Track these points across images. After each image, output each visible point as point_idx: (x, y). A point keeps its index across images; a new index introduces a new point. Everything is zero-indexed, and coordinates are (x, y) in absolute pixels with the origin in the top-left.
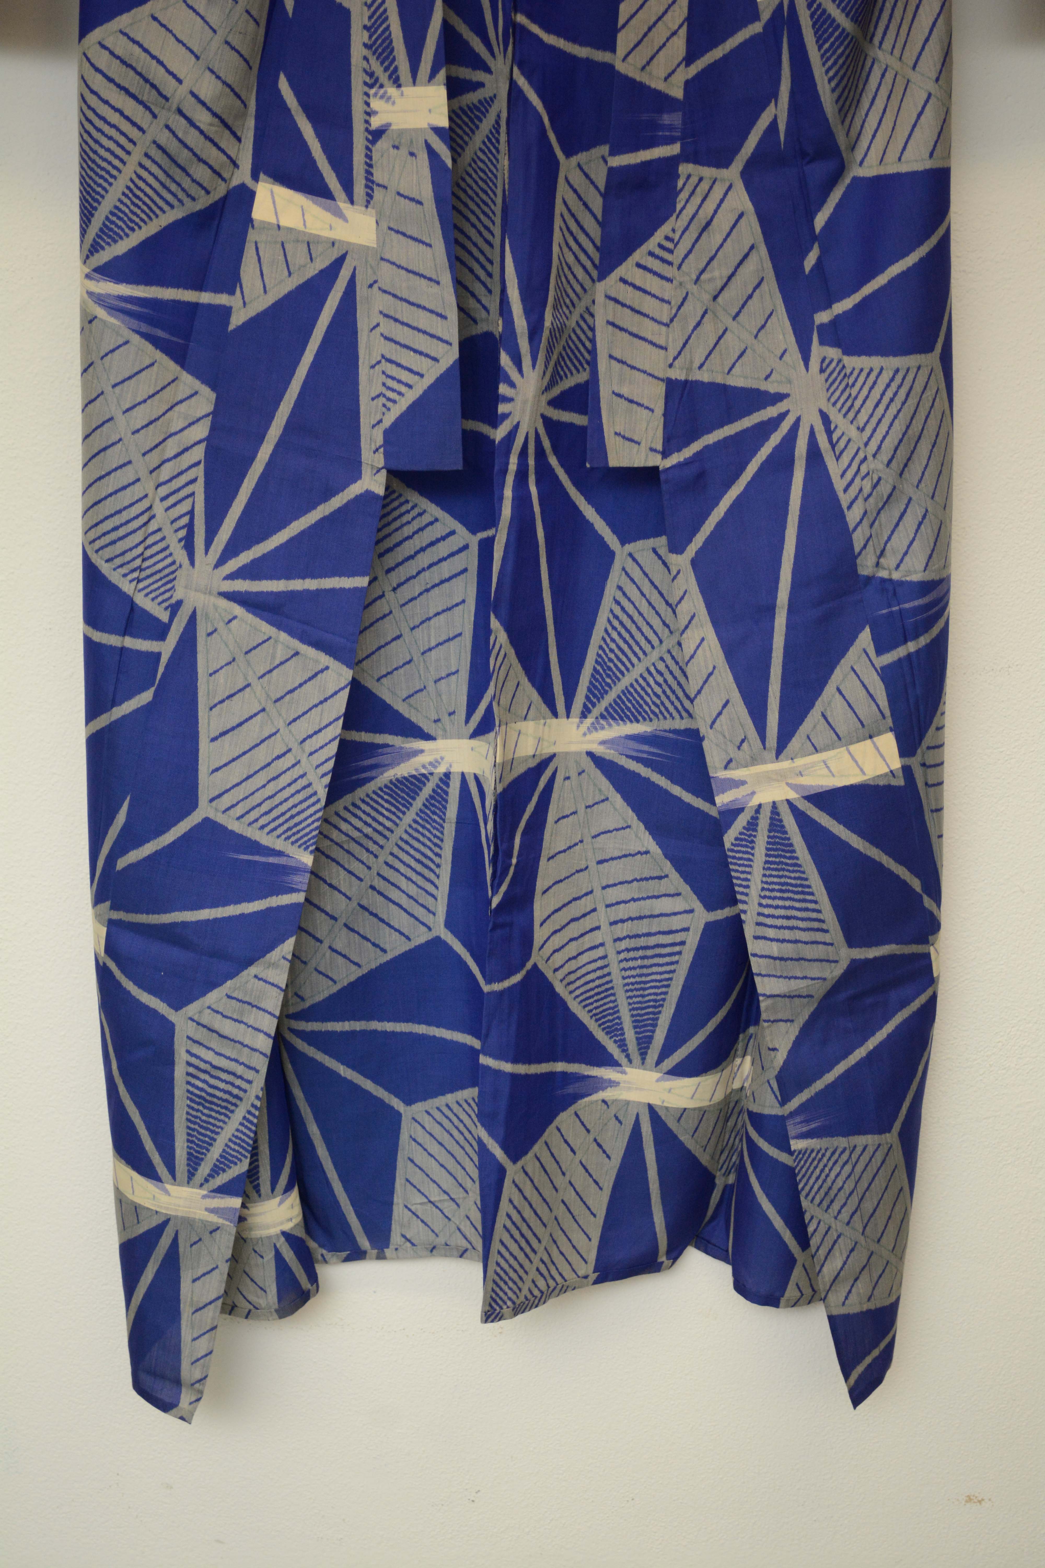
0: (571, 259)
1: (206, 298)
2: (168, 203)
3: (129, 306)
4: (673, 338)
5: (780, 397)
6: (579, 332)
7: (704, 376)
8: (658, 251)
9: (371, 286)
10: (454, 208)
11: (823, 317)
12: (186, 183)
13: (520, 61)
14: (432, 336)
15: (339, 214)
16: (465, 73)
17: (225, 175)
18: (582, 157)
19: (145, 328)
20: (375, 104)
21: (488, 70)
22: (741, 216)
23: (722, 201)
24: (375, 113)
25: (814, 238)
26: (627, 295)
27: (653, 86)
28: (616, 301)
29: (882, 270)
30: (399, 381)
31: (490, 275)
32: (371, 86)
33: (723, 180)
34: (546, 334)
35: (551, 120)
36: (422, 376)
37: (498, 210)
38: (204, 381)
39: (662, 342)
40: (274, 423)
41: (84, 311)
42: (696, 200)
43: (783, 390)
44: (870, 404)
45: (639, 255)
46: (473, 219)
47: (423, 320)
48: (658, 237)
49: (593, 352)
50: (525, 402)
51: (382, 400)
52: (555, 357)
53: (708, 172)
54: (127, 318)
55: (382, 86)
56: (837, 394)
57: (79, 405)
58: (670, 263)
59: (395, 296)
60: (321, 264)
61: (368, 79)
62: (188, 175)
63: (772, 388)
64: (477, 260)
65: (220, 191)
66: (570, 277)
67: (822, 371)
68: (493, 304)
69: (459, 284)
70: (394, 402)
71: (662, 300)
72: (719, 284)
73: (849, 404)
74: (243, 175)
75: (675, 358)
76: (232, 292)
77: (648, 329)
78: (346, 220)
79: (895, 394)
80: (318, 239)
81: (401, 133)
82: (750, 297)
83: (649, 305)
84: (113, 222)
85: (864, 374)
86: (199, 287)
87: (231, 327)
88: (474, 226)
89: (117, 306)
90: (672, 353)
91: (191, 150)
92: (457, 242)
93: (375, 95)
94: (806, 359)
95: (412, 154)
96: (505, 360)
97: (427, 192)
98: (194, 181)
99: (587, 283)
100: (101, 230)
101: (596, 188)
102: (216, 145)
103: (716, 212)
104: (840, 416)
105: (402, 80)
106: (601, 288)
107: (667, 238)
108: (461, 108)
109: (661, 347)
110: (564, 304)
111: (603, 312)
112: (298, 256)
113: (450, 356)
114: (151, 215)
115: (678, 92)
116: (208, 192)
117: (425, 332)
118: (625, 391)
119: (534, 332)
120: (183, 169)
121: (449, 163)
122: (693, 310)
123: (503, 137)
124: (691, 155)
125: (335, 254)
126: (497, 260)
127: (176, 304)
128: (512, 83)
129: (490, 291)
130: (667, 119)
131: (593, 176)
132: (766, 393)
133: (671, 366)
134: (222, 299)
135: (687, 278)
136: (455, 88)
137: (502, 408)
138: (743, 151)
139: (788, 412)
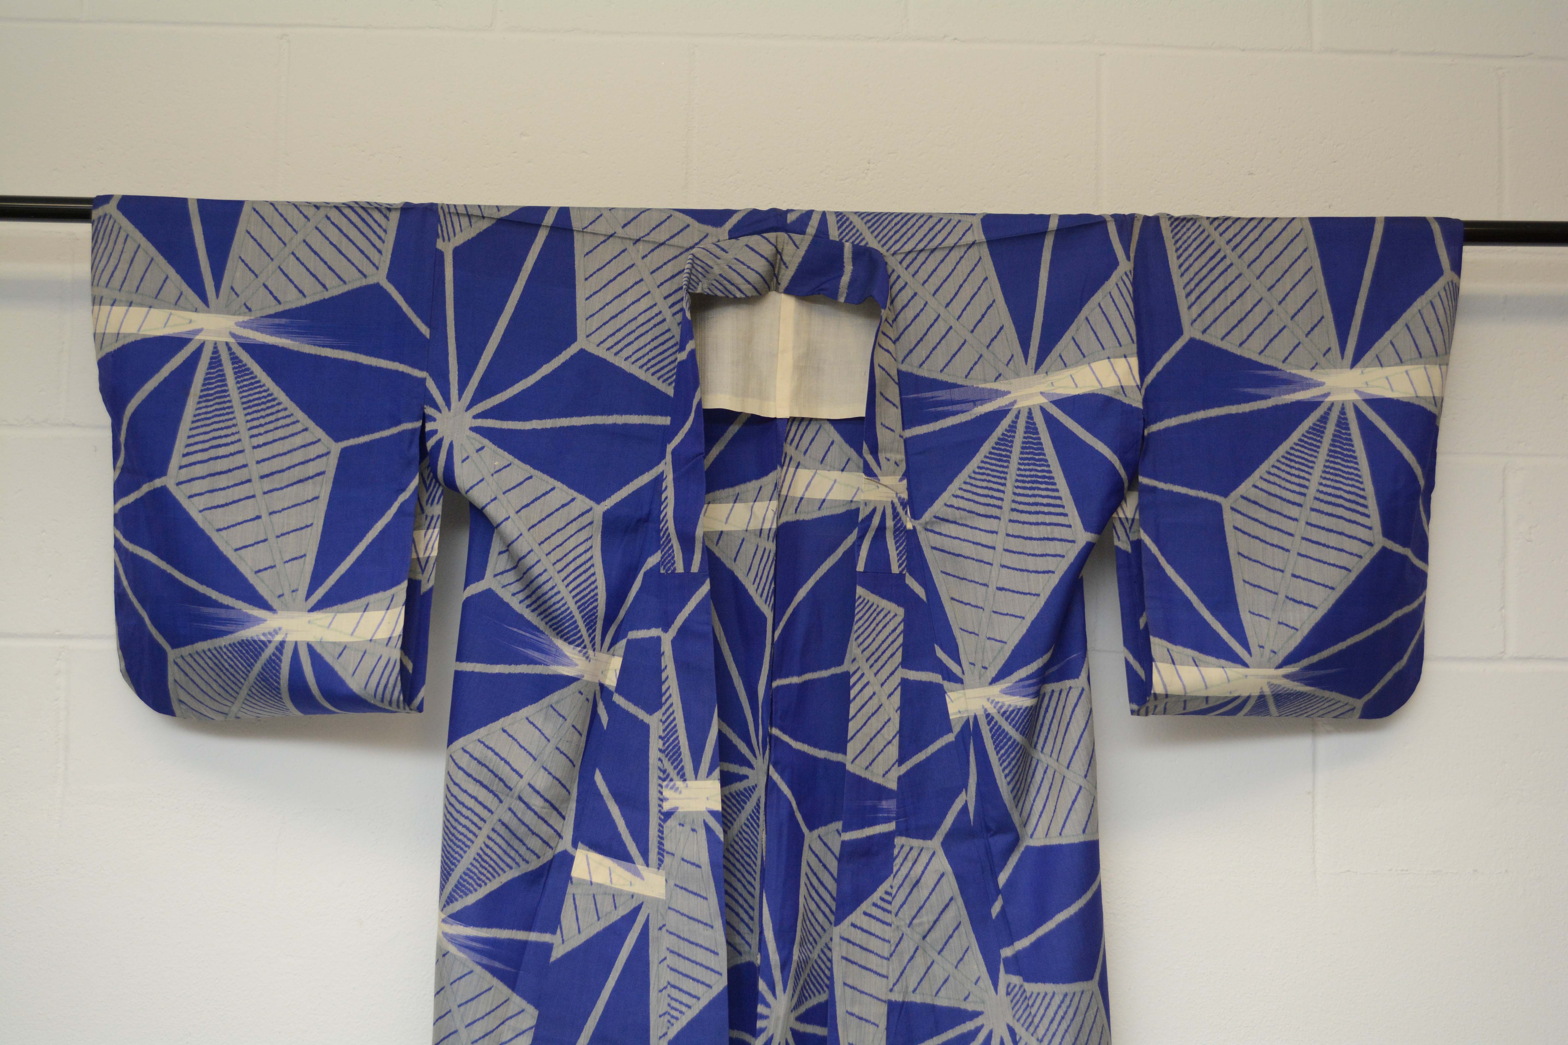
0: (813, 907)
1: (534, 937)
2: (508, 865)
3: (474, 944)
4: (893, 969)
5: (976, 1014)
6: (820, 962)
7: (917, 998)
8: (880, 903)
9: (660, 929)
10: (725, 867)
11: (1007, 952)
12: (522, 850)
13: (775, 762)
14: (707, 968)
15: (637, 874)
16: (734, 768)
17: (552, 844)
18: (821, 830)
19: (485, 961)
20: (667, 793)
21: (751, 766)
22: (942, 875)
23: (928, 864)
24: (667, 799)
25: (998, 892)
26: (857, 936)
27: (874, 780)
28: (849, 941)
29: (1050, 917)
30: (681, 1003)
31: (752, 918)
32: (664, 780)
33: (928, 849)
34: (794, 966)
35: (798, 804)
36: (698, 999)
37: (758, 869)
38: (530, 1001)
39: (884, 972)
40: (583, 1035)
41: (439, 948)
42: (908, 864)
43: (978, 1008)
44: (1046, 1021)
45: (866, 906)
46: (739, 875)
47: (700, 955)
48: (880, 892)
49: (831, 978)
50: (778, 1019)
51: (667, 1017)
52: (801, 982)
53: (916, 843)
54: (472, 953)
55: (671, 780)
56: (1020, 1012)
57: (431, 1021)
58: (889, 912)
59: (679, 937)
60: (623, 911)
61: (661, 775)
62: (524, 844)
63: (969, 1007)
64: (742, 907)
65: (548, 856)
66: (813, 921)
67: (1008, 994)
68: (754, 940)
69: (728, 925)
70: (677, 1019)
71: (884, 940)
72: (927, 927)
73: (1030, 1020)
74: (566, 844)
75: (894, 985)
76: (554, 932)
77: (873, 962)
78: (642, 878)
79: (1065, 1013)
80: (621, 893)
81: (686, 814)
82: (951, 937)
83: (873, 944)
84: (465, 880)
85: (1040, 997)
86: (529, 928)
87: (552, 959)
88: (739, 880)
89: (465, 944)
90: (892, 980)
91: (527, 826)
92: (726, 893)
93: (667, 786)
94: (995, 984)
95: (693, 830)
96: (762, 986)
97: (704, 858)
98: (528, 849)
99: (826, 925)
100: (456, 886)
101: (833, 853)
102: (546, 822)
103: (923, 872)
104: (1023, 1030)
105: (687, 775)
106: (837, 932)
107: (887, 893)
108: (731, 794)
109: (884, 976)
110: (809, 941)
111: (838, 950)
112: (605, 905)
113: (720, 983)
114: (495, 874)
115: (893, 785)
116: (539, 857)
117: (701, 965)
118: (856, 1010)
119: (785, 964)
120: (521, 841)
121: (721, 837)
122: (907, 947)
123: (762, 816)
124: (905, 831)
125: (634, 904)
126: (757, 907)
127: (511, 942)
128: (769, 778)
129: (752, 931)
130: (885, 804)
131: (830, 844)
132: (966, 1011)
133: (891, 990)
134: (546, 938)
135: (902, 923)
136: (726, 780)
137: (760, 1024)
138: (943, 827)
139: (982, 1026)
